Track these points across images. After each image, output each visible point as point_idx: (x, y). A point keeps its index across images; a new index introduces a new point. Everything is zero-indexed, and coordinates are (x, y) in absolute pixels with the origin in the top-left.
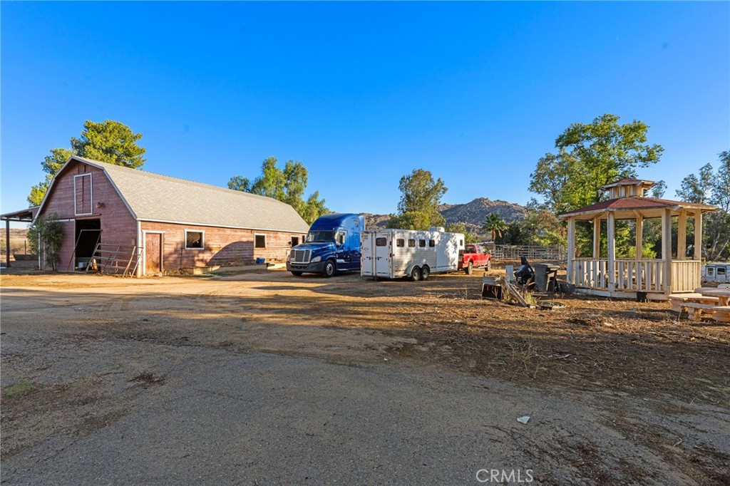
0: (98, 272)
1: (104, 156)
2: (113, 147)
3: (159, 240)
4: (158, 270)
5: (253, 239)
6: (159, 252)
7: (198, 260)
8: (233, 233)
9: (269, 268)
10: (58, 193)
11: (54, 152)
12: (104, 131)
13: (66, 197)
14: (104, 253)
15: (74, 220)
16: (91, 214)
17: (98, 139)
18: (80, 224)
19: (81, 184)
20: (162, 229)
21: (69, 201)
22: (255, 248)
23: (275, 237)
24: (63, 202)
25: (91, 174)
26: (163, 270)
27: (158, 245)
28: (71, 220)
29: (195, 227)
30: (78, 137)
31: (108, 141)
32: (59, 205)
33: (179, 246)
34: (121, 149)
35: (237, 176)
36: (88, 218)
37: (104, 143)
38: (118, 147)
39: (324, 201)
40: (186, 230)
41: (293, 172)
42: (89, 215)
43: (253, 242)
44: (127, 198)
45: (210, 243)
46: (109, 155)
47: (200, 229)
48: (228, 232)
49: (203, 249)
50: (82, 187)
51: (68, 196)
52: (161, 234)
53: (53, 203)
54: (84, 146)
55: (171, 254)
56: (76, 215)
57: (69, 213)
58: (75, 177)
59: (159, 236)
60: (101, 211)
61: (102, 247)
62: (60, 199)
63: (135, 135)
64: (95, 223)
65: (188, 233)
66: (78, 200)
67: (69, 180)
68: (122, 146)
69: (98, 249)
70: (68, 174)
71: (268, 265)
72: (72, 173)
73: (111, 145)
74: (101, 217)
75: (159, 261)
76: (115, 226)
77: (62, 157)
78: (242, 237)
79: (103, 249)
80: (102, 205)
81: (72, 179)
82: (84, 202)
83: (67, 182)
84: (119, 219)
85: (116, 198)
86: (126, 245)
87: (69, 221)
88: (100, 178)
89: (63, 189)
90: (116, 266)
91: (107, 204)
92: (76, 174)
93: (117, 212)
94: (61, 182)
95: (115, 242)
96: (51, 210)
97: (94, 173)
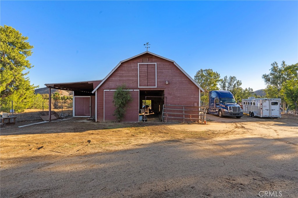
15: (139, 90)
16: (156, 87)
21: (131, 78)
24: (125, 79)
25: (155, 63)
28: (135, 90)
32: (120, 80)
36: (152, 89)
42: (153, 87)
50: (146, 70)
51: (130, 75)
53: (114, 79)
57: (132, 86)
58: (139, 64)
60: (165, 86)
62: (121, 77)
66: (142, 78)
67: (132, 65)
70: (131, 62)
72: (135, 61)
74: (165, 90)
81: (136, 65)
82: (148, 80)
83: (130, 66)
84: (182, 91)
85: (180, 79)
86: (189, 106)
87: (133, 90)
88: (164, 66)
89: (125, 70)
90: (190, 118)
91: (171, 82)
92: (140, 62)
93: (180, 87)
94: (123, 65)
95: (178, 104)
96: (111, 82)
97: (158, 63)
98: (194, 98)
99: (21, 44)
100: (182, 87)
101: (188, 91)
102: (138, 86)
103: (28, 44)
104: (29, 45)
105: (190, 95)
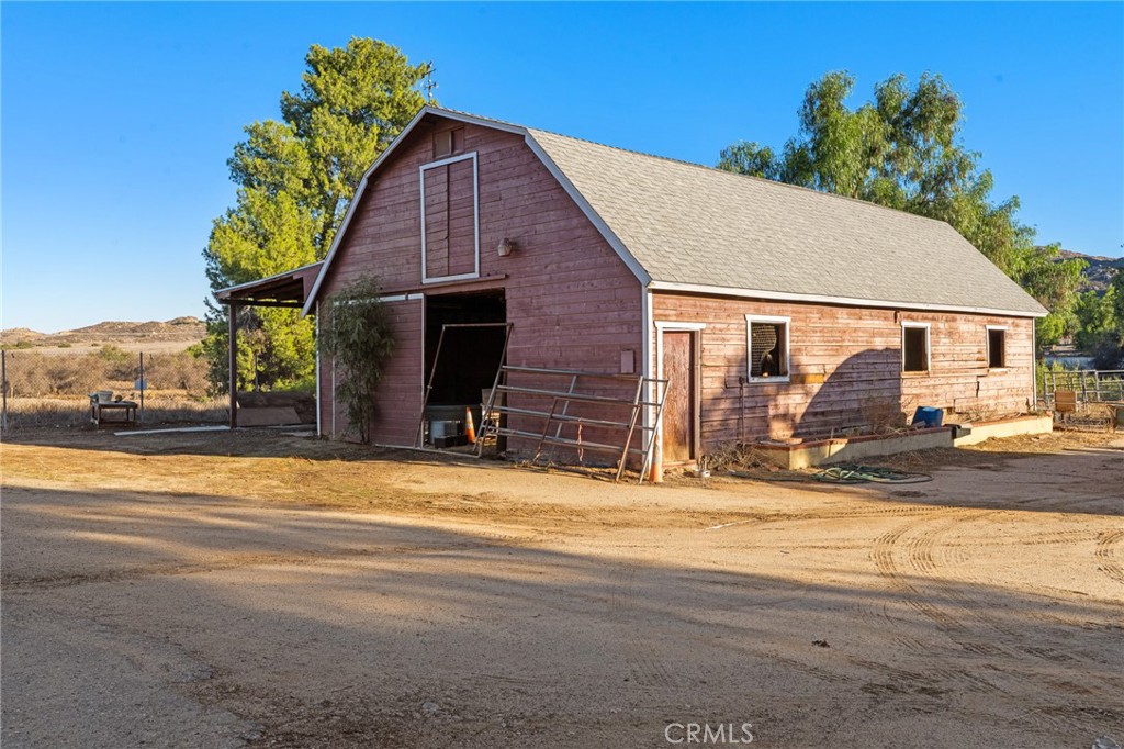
0: (499, 455)
1: (352, 129)
2: (369, 106)
3: (687, 355)
4: (686, 454)
5: (898, 342)
6: (686, 392)
7: (776, 417)
8: (853, 323)
9: (958, 442)
10: (372, 221)
11: (251, 132)
12: (350, 68)
13: (397, 232)
14: (518, 394)
15: (421, 296)
16: (476, 275)
17: (339, 90)
18: (440, 306)
19: (444, 187)
20: (697, 317)
21: (403, 242)
22: (905, 374)
23: (950, 334)
24: (385, 246)
25: (474, 155)
26: (698, 453)
27: (684, 369)
28: (411, 297)
29: (768, 306)
30: (297, 92)
31: (359, 91)
32: (374, 255)
33: (734, 371)
34: (386, 109)
35: (740, 142)
36: (465, 289)
37: (350, 97)
38: (381, 103)
39: (1015, 202)
40: (751, 318)
41: (907, 113)
42: (469, 278)
43: (897, 352)
44: (607, 219)
45: (804, 359)
46: (362, 125)
47: (779, 313)
48: (843, 318)
49: (787, 379)
50: (444, 197)
51: (401, 226)
52: (692, 334)
53: (358, 250)
54: (308, 110)
55: (716, 399)
56: (425, 281)
57: (405, 277)
58: (423, 171)
59: (686, 338)
60: (509, 266)
61: (510, 375)
62: (376, 238)
63: (414, 68)
64: (490, 304)
65: (753, 324)
66: (432, 238)
67: (405, 180)
68: (391, 101)
69: (500, 383)
70: (401, 164)
71: (954, 431)
72: (413, 159)
73: (365, 101)
74: (507, 285)
75: (687, 424)
76: (557, 311)
77: (269, 140)
78: (873, 335)
79: (516, 383)
80: (515, 248)
81: (412, 177)
82: (451, 240)
83: (399, 186)
84: (572, 289)
85: (562, 223)
86: (600, 370)
87: (407, 299)
88: (504, 163)
89: (386, 207)
90: (577, 439)
91: (530, 244)
92: (425, 162)
93: (564, 265)
94: (381, 187)
95: (556, 362)
96: (351, 269)
97: (483, 151)
98: (622, 323)
99: (392, 106)
100: (571, 264)
101: (595, 282)
102: (421, 279)
103: (416, 98)
104: (419, 102)
105: (603, 307)
